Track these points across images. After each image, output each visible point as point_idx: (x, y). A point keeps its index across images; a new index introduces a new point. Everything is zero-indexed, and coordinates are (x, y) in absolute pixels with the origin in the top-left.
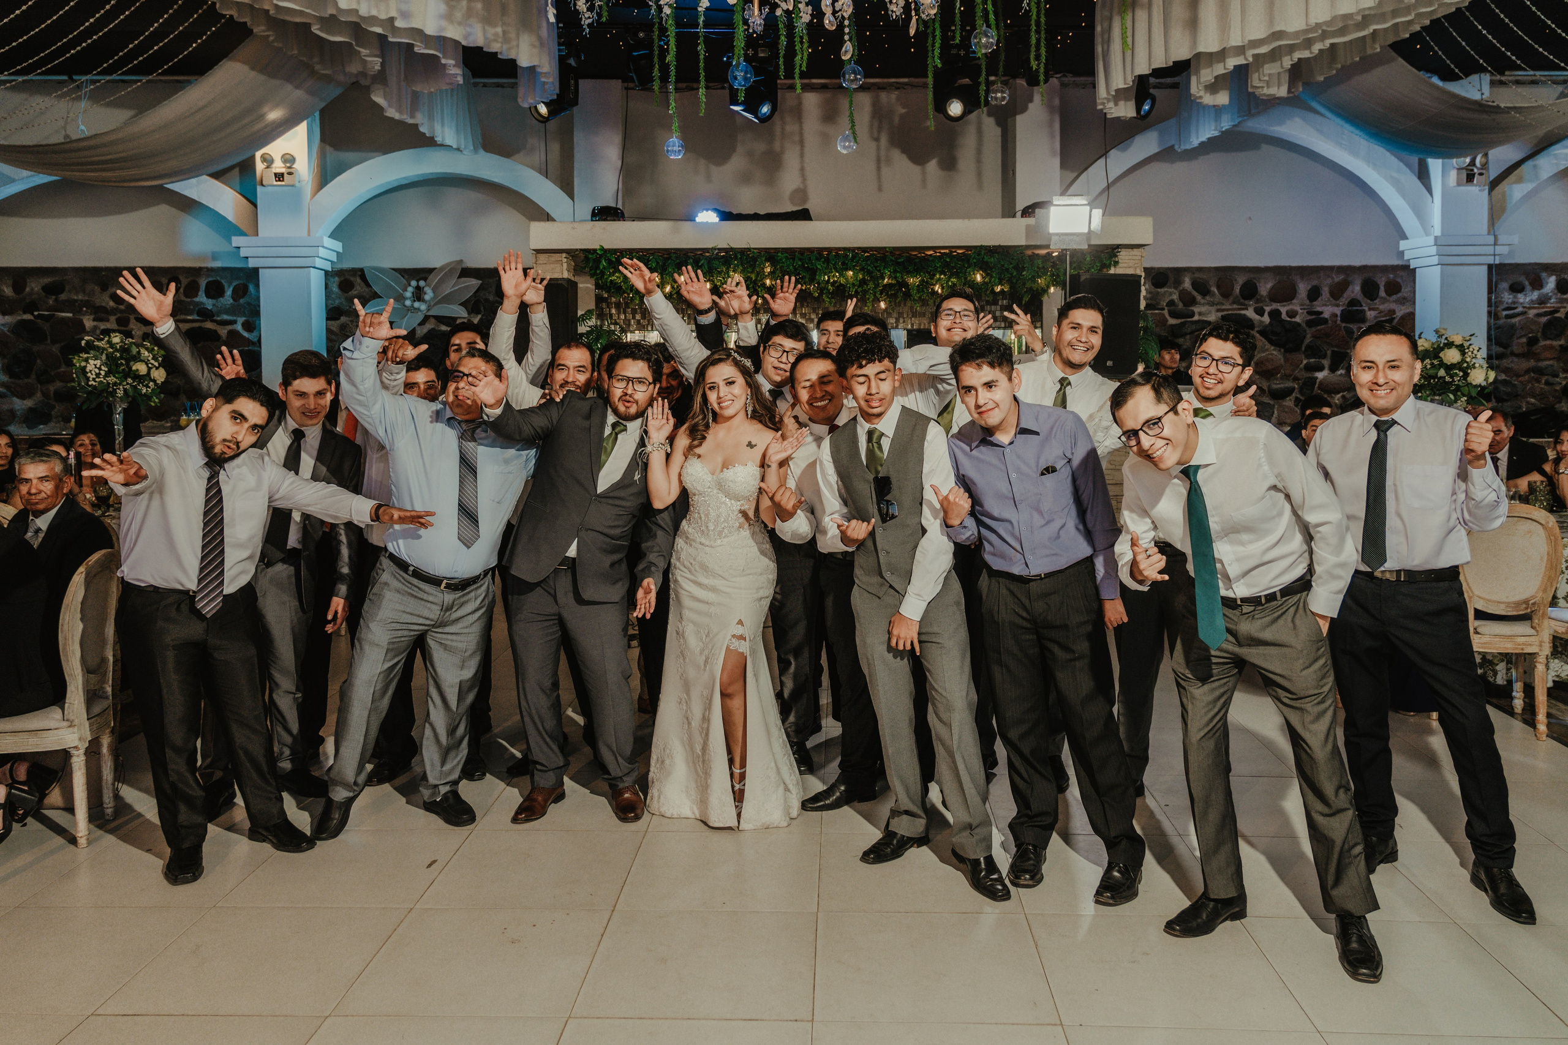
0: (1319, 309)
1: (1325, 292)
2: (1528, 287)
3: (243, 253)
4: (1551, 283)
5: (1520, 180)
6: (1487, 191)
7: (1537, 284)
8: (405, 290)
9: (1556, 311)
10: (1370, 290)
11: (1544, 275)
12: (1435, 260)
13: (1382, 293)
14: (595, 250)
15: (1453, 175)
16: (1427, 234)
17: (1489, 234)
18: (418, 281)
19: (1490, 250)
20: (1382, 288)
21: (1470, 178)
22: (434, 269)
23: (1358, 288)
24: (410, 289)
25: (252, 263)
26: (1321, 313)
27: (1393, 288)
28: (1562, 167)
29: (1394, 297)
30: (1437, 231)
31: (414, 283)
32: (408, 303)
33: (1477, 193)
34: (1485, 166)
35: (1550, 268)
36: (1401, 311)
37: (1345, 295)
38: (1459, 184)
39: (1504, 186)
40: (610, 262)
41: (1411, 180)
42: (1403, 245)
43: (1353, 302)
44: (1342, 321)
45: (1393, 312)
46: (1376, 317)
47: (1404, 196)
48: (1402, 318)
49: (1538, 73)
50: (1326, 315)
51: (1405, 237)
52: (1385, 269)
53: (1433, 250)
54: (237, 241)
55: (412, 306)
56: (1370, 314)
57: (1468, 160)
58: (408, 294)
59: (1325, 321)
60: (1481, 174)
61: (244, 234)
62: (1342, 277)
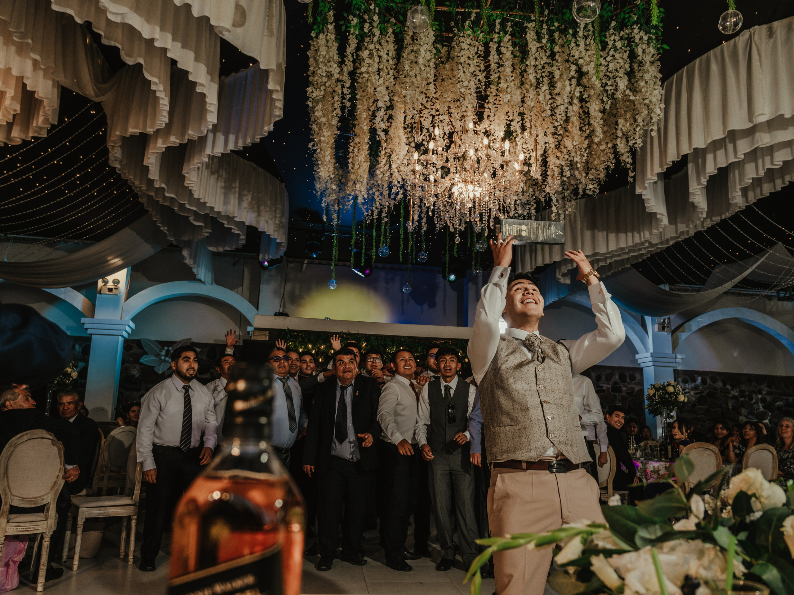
0: (602, 385)
1: (603, 377)
2: (690, 381)
3: (86, 326)
4: (699, 380)
5: (683, 331)
6: (670, 335)
7: (694, 380)
8: (161, 351)
9: (703, 392)
10: (623, 378)
11: (696, 376)
12: (651, 364)
13: (628, 380)
14: (285, 330)
15: (656, 326)
16: (647, 352)
17: (673, 353)
18: (168, 347)
19: (674, 360)
20: (628, 377)
21: (663, 329)
22: (176, 342)
23: (617, 377)
24: (164, 351)
25: (89, 332)
26: (602, 387)
27: (633, 378)
28: (701, 327)
29: (633, 382)
30: (651, 350)
31: (166, 348)
32: (163, 358)
33: (666, 336)
34: (669, 323)
35: (699, 373)
36: (637, 388)
37: (612, 380)
38: (659, 330)
39: (678, 333)
40: (291, 335)
41: (639, 328)
42: (637, 356)
43: (616, 383)
44: (612, 391)
45: (633, 388)
46: (626, 390)
47: (636, 334)
48: (638, 391)
49: (686, 286)
50: (605, 388)
51: (638, 353)
52: (628, 369)
53: (650, 359)
54: (83, 320)
55: (165, 360)
56: (624, 389)
57: (662, 320)
58: (163, 353)
59: (604, 391)
60: (668, 327)
61: (86, 317)
62: (610, 371)
